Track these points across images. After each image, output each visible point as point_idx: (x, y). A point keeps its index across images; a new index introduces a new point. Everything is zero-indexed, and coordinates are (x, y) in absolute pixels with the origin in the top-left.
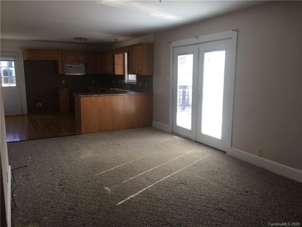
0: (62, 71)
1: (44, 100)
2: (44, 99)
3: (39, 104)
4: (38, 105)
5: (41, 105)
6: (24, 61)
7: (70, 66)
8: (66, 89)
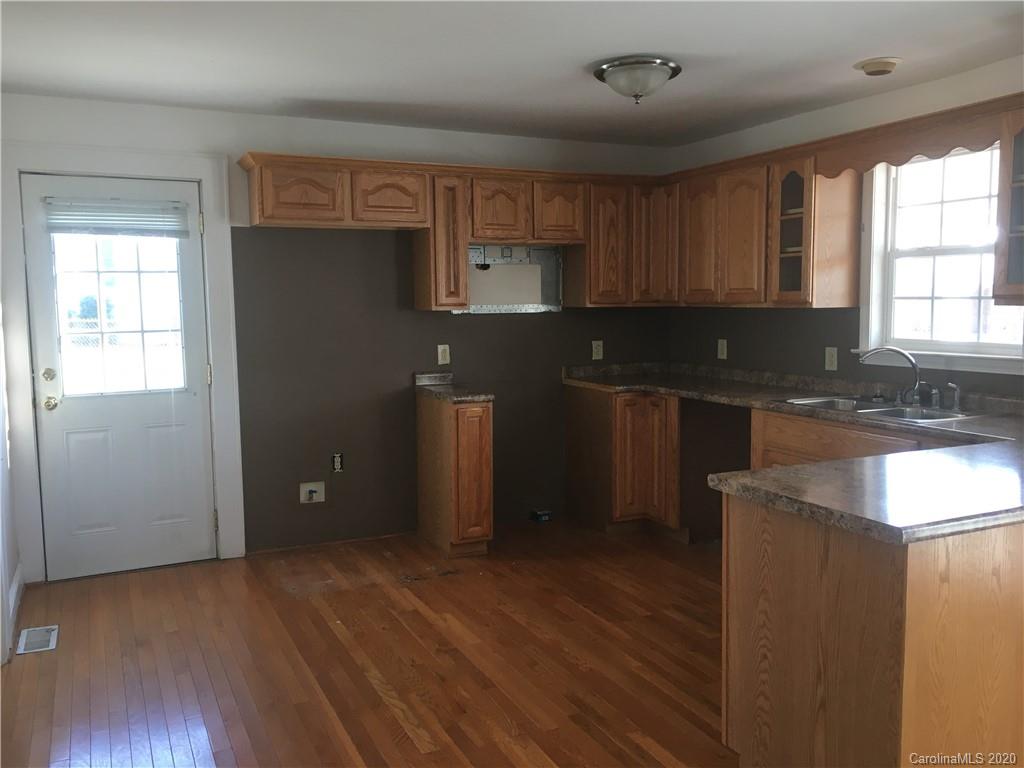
0: (450, 294)
1: (338, 465)
2: (338, 460)
3: (313, 491)
4: (303, 498)
5: (320, 497)
6: (234, 230)
7: (480, 261)
8: (483, 397)
